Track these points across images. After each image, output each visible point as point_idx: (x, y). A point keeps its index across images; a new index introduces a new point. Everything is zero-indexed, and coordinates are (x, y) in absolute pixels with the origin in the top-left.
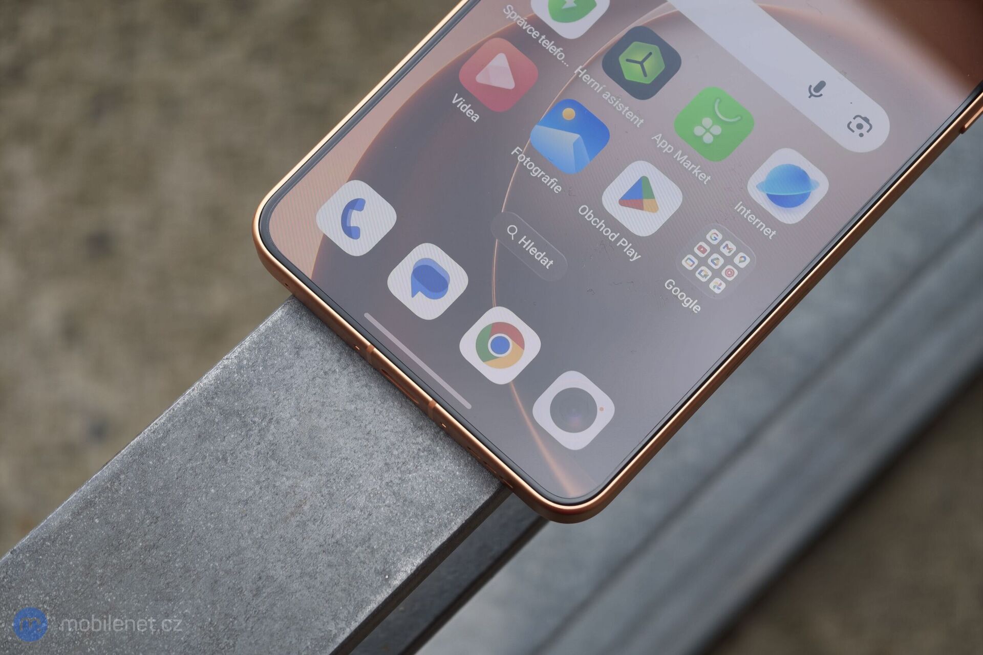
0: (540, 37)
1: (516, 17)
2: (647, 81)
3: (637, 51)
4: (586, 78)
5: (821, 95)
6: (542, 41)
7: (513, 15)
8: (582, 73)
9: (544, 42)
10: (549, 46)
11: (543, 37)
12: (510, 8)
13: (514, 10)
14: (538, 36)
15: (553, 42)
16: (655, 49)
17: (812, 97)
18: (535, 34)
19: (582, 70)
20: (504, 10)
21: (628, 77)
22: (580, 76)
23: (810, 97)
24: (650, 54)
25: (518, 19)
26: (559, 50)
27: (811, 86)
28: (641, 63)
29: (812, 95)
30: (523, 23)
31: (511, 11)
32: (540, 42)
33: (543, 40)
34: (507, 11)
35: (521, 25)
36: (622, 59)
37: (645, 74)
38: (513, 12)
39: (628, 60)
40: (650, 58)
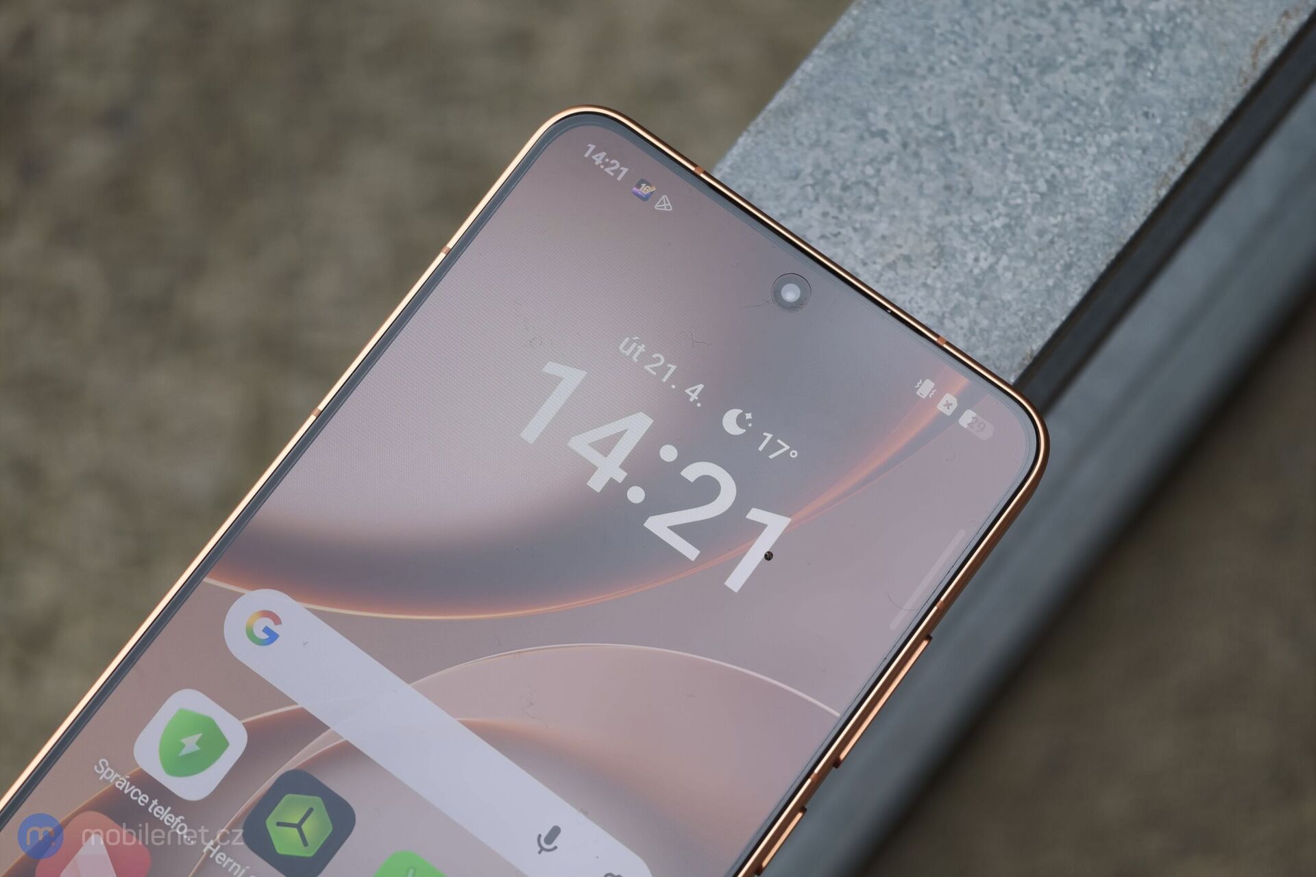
0: (150, 802)
1: (114, 776)
2: (309, 853)
3: (291, 808)
4: (221, 858)
5: (556, 848)
6: (153, 809)
7: (109, 773)
8: (215, 851)
9: (156, 809)
10: (165, 815)
11: (155, 802)
12: (104, 764)
13: (111, 766)
14: (146, 801)
15: (169, 808)
16: (316, 802)
17: (543, 852)
18: (142, 799)
19: (214, 846)
20: (96, 767)
21: (281, 849)
22: (211, 856)
23: (540, 853)
24: (311, 810)
25: (117, 779)
26: (178, 820)
27: (540, 836)
28: (298, 826)
29: (542, 849)
30: (124, 785)
31: (105, 768)
32: (150, 810)
33: (155, 806)
34: (99, 769)
35: (121, 788)
36: (270, 823)
37: (305, 843)
38: (109, 769)
39: (279, 824)
40: (311, 815)
